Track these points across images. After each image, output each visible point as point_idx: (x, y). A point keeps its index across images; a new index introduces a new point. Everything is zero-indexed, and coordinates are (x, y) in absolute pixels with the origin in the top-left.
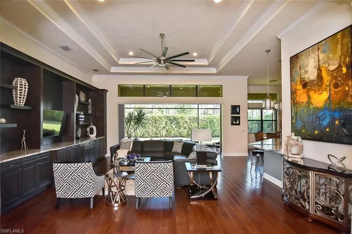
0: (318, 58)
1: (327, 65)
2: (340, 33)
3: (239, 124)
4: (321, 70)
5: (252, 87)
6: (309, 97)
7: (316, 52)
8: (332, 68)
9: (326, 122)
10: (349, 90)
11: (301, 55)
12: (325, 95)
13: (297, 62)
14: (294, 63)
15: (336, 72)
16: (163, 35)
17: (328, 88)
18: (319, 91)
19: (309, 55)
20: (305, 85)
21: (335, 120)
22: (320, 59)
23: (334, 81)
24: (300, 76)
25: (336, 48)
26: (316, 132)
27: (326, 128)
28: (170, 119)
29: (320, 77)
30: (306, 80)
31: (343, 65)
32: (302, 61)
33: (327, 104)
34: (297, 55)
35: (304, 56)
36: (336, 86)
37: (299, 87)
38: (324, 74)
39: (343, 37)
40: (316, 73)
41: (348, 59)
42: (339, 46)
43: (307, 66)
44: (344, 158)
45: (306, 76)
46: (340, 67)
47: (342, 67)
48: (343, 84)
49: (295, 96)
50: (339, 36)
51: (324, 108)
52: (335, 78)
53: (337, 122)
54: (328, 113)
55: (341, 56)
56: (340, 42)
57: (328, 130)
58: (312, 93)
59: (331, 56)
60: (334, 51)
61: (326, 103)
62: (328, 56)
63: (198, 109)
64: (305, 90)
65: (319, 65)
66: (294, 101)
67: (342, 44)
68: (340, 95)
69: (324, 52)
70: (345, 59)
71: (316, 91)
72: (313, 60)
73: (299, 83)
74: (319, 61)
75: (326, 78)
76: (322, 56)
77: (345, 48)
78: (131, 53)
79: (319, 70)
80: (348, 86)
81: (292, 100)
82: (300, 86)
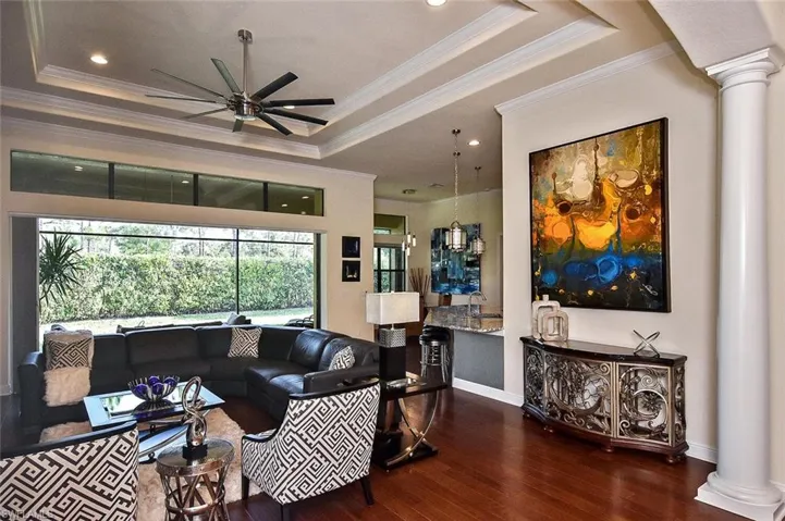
0: (596, 163)
1: (613, 178)
2: (642, 128)
3: (358, 279)
4: (600, 185)
5: (382, 202)
6: (574, 231)
7: (590, 152)
8: (624, 183)
9: (610, 275)
10: (656, 223)
11: (558, 153)
12: (609, 230)
13: (547, 164)
14: (540, 164)
15: (633, 192)
16: (249, 34)
17: (616, 217)
18: (596, 220)
19: (575, 155)
20: (565, 208)
21: (630, 272)
22: (600, 165)
23: (628, 205)
24: (555, 191)
25: (634, 151)
26: (590, 293)
27: (610, 284)
28: (119, 268)
29: (598, 195)
30: (568, 199)
31: (645, 181)
32: (560, 163)
33: (614, 245)
34: (546, 151)
35: (564, 156)
36: (632, 214)
37: (552, 210)
38: (607, 192)
39: (646, 136)
40: (591, 189)
41: (655, 173)
42: (639, 149)
43: (570, 174)
44: (657, 335)
45: (568, 192)
46: (639, 184)
47: (643, 184)
48: (645, 213)
49: (541, 226)
50: (640, 132)
51: (608, 250)
52: (630, 201)
53: (633, 275)
54: (614, 261)
55: (642, 166)
56: (640, 143)
57: (614, 288)
58: (581, 225)
59: (622, 163)
60: (629, 157)
61: (611, 241)
62: (616, 163)
63: (238, 241)
64: (565, 218)
65: (597, 175)
66: (538, 235)
67: (644, 146)
68: (639, 229)
69: (609, 154)
70: (650, 170)
71: (589, 221)
72: (583, 165)
73: (551, 203)
74: (597, 168)
75: (612, 200)
76: (602, 161)
77: (651, 154)
78: (99, 59)
79: (598, 184)
80: (655, 216)
81: (535, 235)
82: (554, 208)
